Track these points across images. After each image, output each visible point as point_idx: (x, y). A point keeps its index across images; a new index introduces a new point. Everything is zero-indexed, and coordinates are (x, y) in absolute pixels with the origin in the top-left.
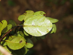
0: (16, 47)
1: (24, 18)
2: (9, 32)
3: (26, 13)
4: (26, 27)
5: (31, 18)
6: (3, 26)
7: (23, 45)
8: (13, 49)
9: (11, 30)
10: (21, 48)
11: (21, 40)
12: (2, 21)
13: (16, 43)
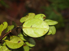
0: (15, 46)
1: (26, 20)
2: (9, 33)
3: (28, 15)
4: (25, 29)
5: (29, 21)
6: (4, 27)
7: (21, 45)
8: (11, 48)
9: (10, 31)
10: (19, 47)
11: (19, 40)
12: (3, 23)
13: (14, 43)
